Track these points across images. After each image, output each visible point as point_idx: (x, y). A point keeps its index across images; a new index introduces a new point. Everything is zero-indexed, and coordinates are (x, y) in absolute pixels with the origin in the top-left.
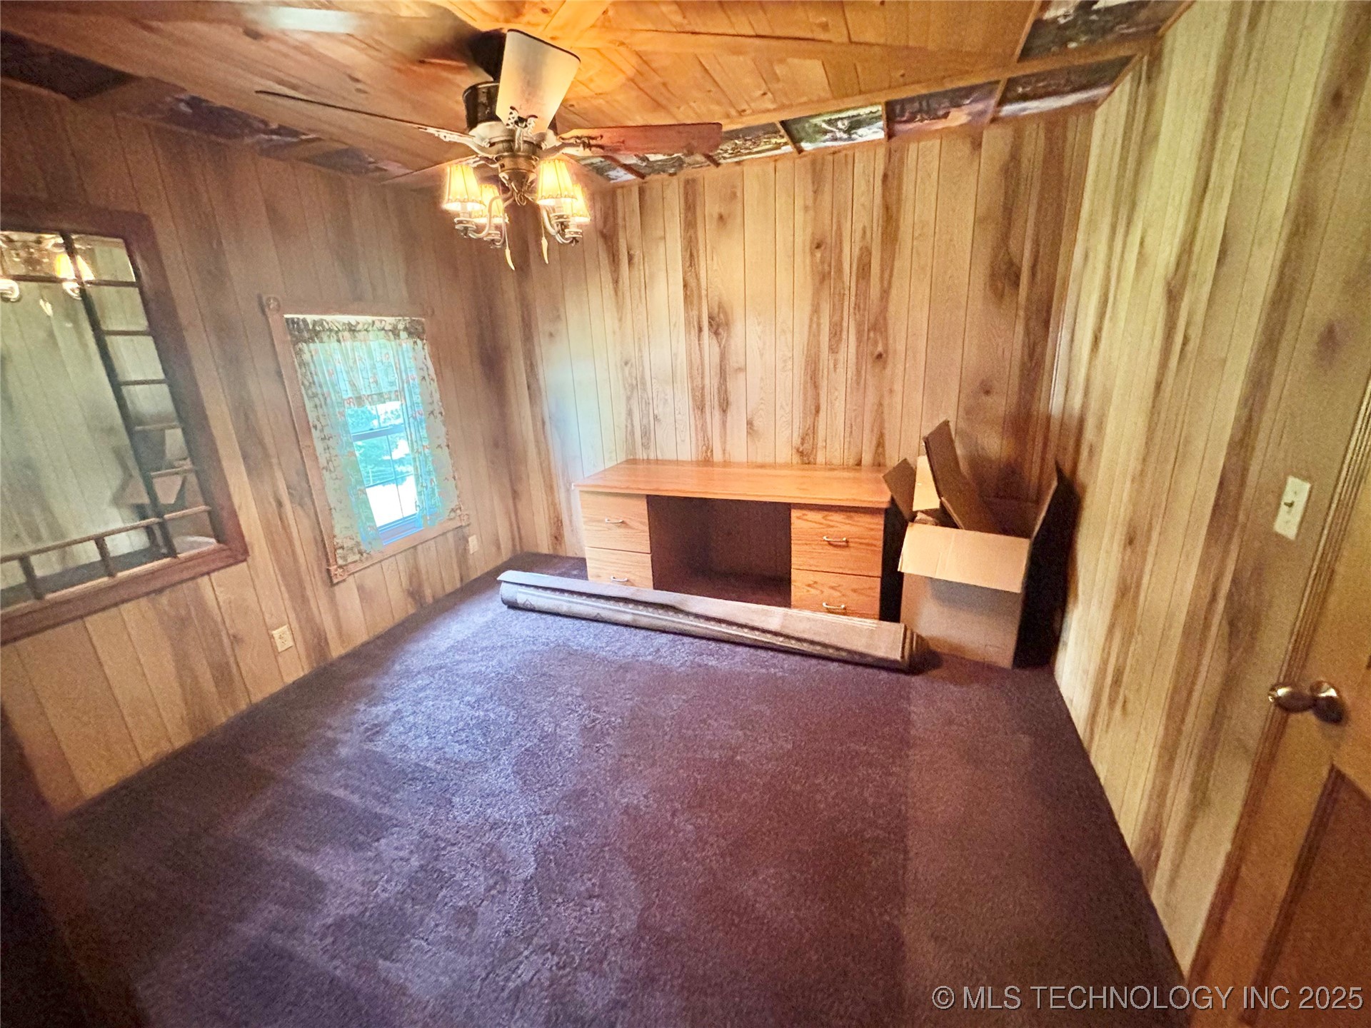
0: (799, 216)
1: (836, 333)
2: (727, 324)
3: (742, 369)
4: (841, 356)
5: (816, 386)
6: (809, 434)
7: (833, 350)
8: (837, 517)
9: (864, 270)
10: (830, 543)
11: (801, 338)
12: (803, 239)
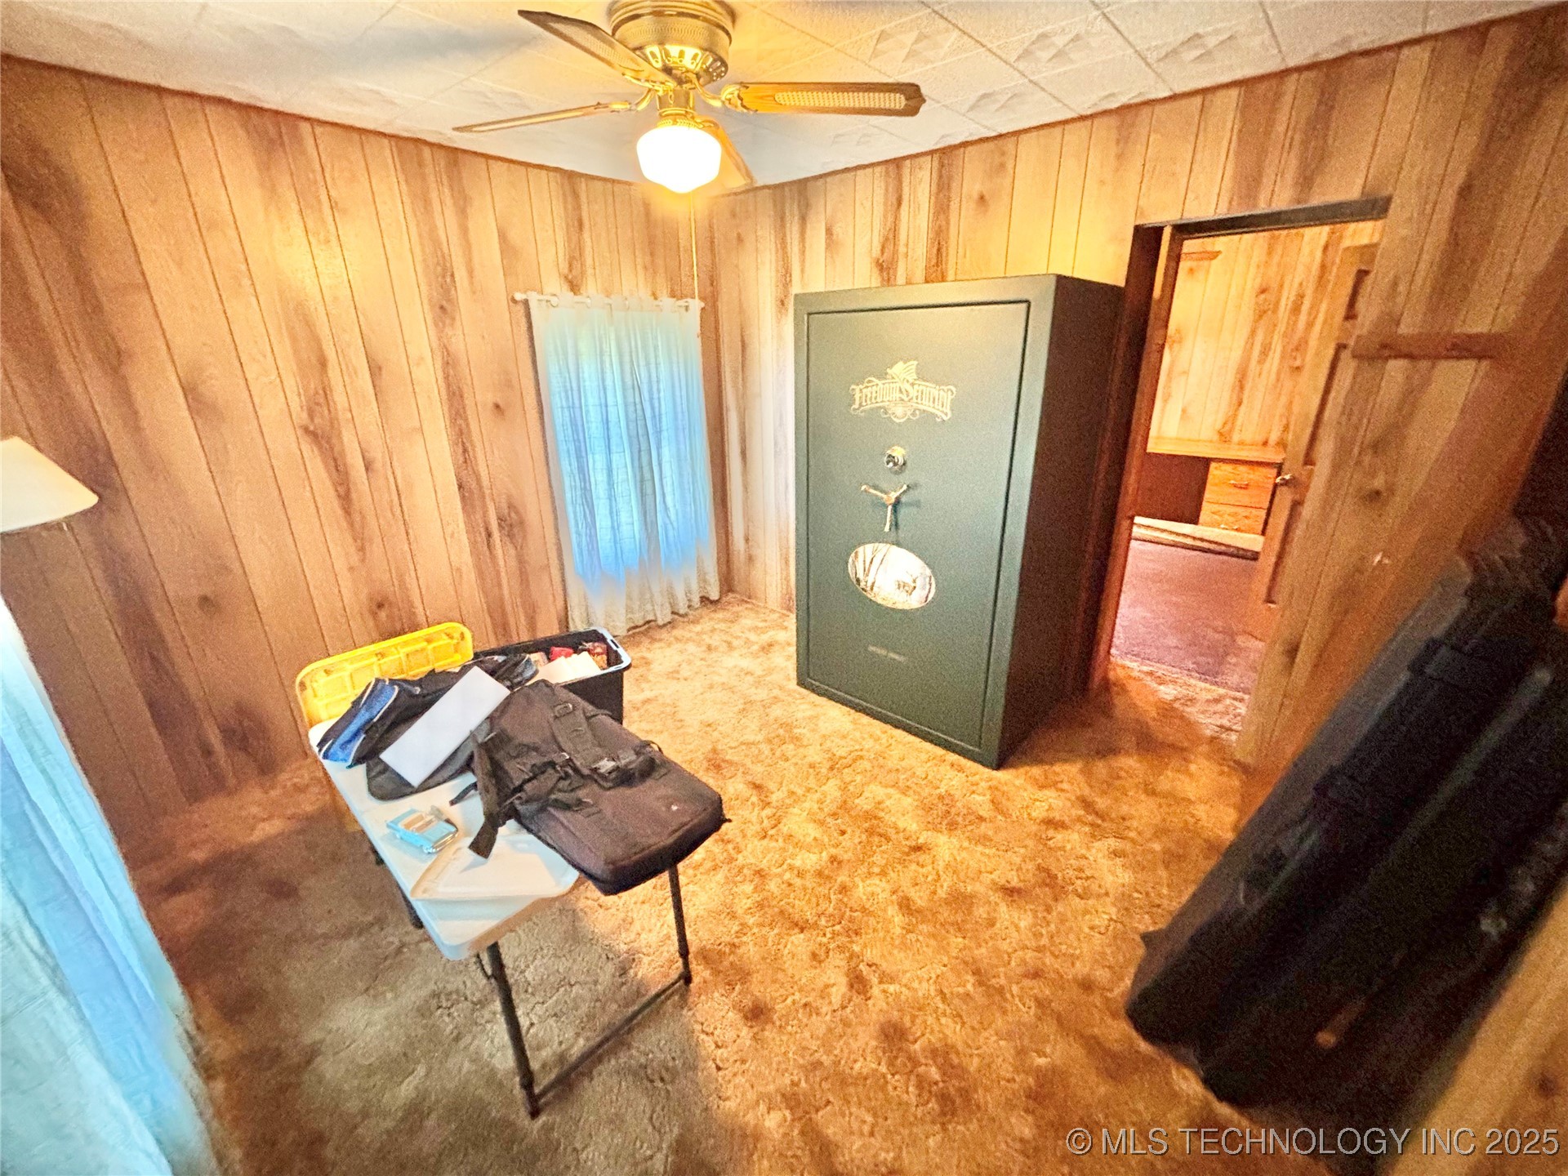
0: (1253, 270)
1: (1265, 352)
2: (1180, 342)
3: (1186, 373)
4: (1267, 365)
5: (1242, 388)
6: (1231, 420)
7: (1261, 362)
8: (1242, 469)
9: (1296, 309)
10: (1235, 486)
11: (1236, 355)
12: (1252, 283)
